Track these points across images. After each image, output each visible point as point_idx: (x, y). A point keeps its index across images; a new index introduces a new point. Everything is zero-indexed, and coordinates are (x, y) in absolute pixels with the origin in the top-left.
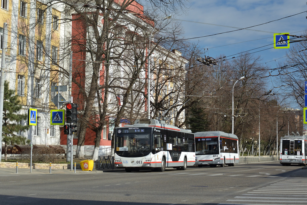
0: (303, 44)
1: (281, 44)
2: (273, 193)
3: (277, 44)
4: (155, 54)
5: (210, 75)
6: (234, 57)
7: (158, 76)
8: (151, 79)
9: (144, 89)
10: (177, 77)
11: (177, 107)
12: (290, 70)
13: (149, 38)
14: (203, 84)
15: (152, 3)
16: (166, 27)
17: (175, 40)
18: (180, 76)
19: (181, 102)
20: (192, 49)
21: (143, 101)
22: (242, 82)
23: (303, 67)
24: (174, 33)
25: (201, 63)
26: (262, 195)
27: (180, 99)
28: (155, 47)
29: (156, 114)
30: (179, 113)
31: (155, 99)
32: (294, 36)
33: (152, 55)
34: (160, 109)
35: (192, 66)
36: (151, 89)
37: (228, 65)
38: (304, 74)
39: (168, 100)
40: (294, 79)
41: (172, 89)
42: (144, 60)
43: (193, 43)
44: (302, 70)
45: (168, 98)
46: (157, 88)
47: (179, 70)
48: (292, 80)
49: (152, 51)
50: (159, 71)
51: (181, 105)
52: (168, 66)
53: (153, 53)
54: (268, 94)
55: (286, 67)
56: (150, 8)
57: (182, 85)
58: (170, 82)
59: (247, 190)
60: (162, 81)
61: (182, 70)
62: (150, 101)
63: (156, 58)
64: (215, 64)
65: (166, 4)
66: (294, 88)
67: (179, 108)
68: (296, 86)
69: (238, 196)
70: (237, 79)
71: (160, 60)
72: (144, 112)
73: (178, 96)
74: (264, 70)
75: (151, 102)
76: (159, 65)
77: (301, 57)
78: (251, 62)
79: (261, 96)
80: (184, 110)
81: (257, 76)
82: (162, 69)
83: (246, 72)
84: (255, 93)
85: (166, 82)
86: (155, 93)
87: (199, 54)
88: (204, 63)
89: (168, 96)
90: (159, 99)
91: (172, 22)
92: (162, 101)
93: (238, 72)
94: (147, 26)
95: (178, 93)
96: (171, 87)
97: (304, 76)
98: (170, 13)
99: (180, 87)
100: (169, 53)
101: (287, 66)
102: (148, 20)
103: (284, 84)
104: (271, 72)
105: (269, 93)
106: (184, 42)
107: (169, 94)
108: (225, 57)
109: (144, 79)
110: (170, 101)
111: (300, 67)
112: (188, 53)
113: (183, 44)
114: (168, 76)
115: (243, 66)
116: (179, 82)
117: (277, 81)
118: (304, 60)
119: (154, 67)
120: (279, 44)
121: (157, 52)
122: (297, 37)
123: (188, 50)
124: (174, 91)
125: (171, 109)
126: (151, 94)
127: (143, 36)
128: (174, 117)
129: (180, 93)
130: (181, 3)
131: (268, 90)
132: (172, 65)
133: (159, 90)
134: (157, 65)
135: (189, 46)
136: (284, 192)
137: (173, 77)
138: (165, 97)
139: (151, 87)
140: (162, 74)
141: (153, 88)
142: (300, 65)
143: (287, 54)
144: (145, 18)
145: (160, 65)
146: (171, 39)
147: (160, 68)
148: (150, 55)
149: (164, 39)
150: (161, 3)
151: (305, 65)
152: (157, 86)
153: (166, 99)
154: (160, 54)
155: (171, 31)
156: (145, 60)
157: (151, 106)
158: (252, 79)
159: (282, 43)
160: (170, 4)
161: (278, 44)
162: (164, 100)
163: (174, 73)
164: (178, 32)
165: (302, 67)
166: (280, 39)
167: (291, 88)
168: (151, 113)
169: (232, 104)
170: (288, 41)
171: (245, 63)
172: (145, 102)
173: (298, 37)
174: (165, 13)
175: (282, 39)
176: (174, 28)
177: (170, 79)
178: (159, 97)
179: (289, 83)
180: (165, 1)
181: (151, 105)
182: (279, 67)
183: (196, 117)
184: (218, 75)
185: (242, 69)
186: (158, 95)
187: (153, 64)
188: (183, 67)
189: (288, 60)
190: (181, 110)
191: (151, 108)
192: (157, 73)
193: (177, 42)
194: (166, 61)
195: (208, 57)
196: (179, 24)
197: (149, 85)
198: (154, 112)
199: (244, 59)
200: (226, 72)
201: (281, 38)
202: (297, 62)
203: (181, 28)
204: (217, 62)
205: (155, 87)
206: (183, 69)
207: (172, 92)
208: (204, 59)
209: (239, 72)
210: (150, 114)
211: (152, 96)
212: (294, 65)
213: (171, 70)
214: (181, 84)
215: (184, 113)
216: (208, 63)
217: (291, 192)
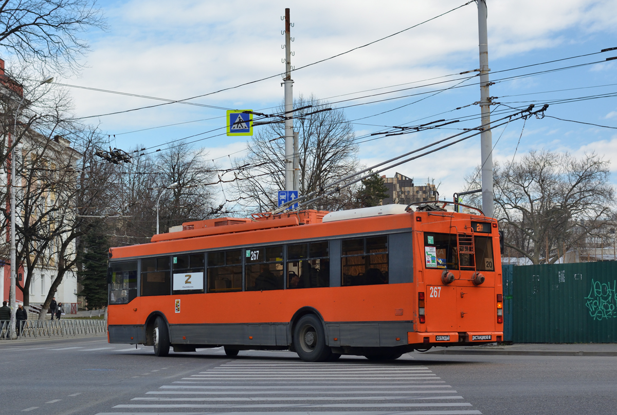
0: (276, 128)
1: (238, 128)
2: (225, 379)
3: (232, 129)
4: (23, 144)
5: (119, 179)
6: (160, 150)
7: (29, 181)
8: (17, 187)
9: (5, 203)
10: (61, 184)
11: (61, 235)
12: (253, 172)
13: (14, 116)
14: (107, 195)
15: (19, 55)
16: (44, 97)
17: (58, 121)
18: (66, 181)
19: (69, 226)
20: (87, 136)
21: (4, 224)
22: (173, 193)
23: (276, 168)
24: (57, 107)
25: (103, 159)
26: (207, 383)
27: (67, 221)
28: (25, 131)
29: (25, 246)
30: (65, 245)
31: (23, 220)
32: (259, 114)
33: (20, 146)
34: (33, 237)
35: (89, 165)
36: (17, 203)
37: (149, 164)
38: (277, 179)
39: (46, 222)
40: (260, 188)
41: (54, 204)
42: (4, 154)
43: (90, 126)
44: (274, 172)
45: (46, 218)
46: (27, 202)
47: (66, 171)
48: (257, 188)
49: (19, 139)
50: (32, 173)
51: (69, 231)
52: (47, 165)
53: (20, 142)
54: (216, 213)
55: (247, 166)
56: (16, 65)
57: (70, 197)
58: (50, 191)
59: (180, 374)
60: (35, 191)
61: (70, 172)
62: (16, 225)
63: (27, 151)
64: (127, 162)
65: (44, 59)
66: (261, 202)
67: (65, 236)
68: (265, 200)
69: (166, 385)
70: (164, 187)
71: (33, 154)
72: (5, 244)
73: (63, 217)
74: (210, 171)
75: (17, 226)
76: (30, 162)
77: (272, 150)
78: (188, 159)
79: (206, 215)
80: (74, 240)
81: (200, 182)
82: (37, 169)
83: (180, 175)
84: (195, 211)
85: (43, 191)
86: (24, 210)
87: (100, 145)
88: (108, 159)
89: (47, 216)
90: (30, 221)
91: (53, 88)
92: (36, 223)
93: (166, 176)
94: (11, 95)
95: (65, 212)
96: (52, 201)
97: (277, 182)
98: (50, 73)
99: (66, 199)
100: (48, 142)
101: (249, 164)
102: (12, 85)
103: (244, 195)
104: (222, 175)
105: (217, 210)
106: (74, 124)
107: (47, 213)
108: (144, 149)
109: (4, 186)
110: (50, 224)
111: (270, 167)
112: (82, 142)
113: (72, 127)
114: (46, 183)
115: (175, 166)
116: (65, 192)
117: (232, 190)
118: (276, 155)
119: (22, 165)
120: (236, 128)
121: (28, 139)
122: (265, 115)
123: (82, 136)
124: (56, 207)
125: (51, 238)
126: (16, 212)
127: (3, 112)
128: (58, 252)
129: (67, 211)
130: (70, 56)
131: (218, 207)
132: (54, 162)
133: (30, 206)
134: (28, 163)
135: (82, 129)
136: (243, 377)
137: (54, 184)
138: (41, 218)
139: (16, 200)
140: (36, 178)
141: (20, 203)
142: (271, 164)
143: (249, 146)
144: (7, 82)
145: (34, 163)
146: (52, 119)
147: (33, 167)
148: (16, 144)
149: (40, 118)
150: (36, 56)
151: (279, 164)
152: (28, 199)
153: (43, 220)
154: (32, 144)
155: (52, 104)
156: (7, 154)
157: (16, 232)
158: (190, 187)
159: (240, 127)
160: (50, 59)
161: (234, 128)
162: (39, 223)
163: (57, 177)
164: (65, 105)
165: (273, 168)
166: (237, 120)
167: (255, 202)
168: (17, 246)
169: (156, 229)
170: (251, 123)
171: (178, 159)
172: (7, 225)
173: (267, 116)
174: (42, 72)
175: (240, 120)
176: (58, 100)
177: (50, 186)
178: (31, 217)
179: (253, 194)
180: (42, 53)
181: (16, 230)
182: (235, 166)
183: (95, 252)
184: (132, 180)
185: (174, 169)
186: (30, 215)
187: (20, 161)
188: (71, 166)
189: (250, 155)
190: (70, 239)
191: (17, 236)
192: (28, 176)
193: (62, 122)
194: (44, 155)
195: (115, 149)
196: (65, 92)
197: (14, 197)
198: (22, 244)
199: (176, 153)
200: (145, 175)
201: (239, 118)
202: (265, 159)
203: (69, 100)
204: (131, 157)
205: (23, 200)
206: (72, 169)
207: (54, 210)
208: (108, 153)
209: (169, 175)
210: (15, 247)
211: (19, 216)
212: (260, 163)
213: (52, 171)
214: (70, 194)
215: (74, 245)
216: (115, 160)
217: (255, 377)
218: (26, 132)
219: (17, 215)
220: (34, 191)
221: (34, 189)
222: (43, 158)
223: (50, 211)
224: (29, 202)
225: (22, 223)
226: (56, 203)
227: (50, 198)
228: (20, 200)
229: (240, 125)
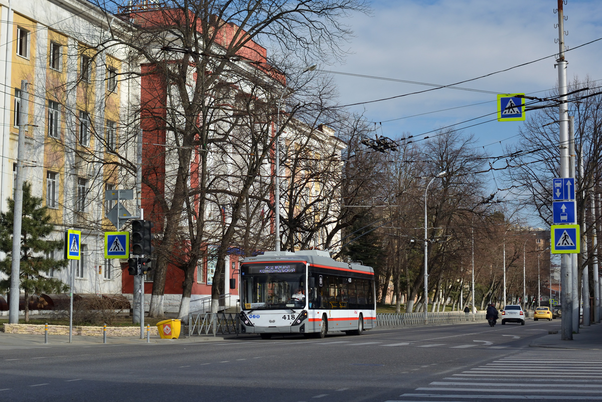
0: (550, 112)
1: (510, 113)
2: (498, 376)
3: (503, 114)
4: (288, 133)
5: (385, 169)
6: (428, 137)
7: (293, 172)
8: (281, 177)
9: (269, 194)
10: (326, 174)
11: (326, 226)
12: (527, 159)
13: (278, 105)
14: (374, 185)
15: (282, 43)
16: (307, 85)
17: (322, 108)
18: (331, 171)
19: (334, 217)
20: (352, 124)
21: (268, 215)
22: (441, 182)
23: (550, 154)
24: (320, 95)
25: (369, 148)
26: (479, 379)
27: (332, 212)
28: (288, 121)
29: (290, 238)
30: (330, 237)
31: (288, 212)
32: (532, 98)
33: (283, 135)
34: (298, 229)
35: (354, 154)
36: (282, 194)
37: (416, 152)
38: (551, 166)
39: (310, 213)
40: (534, 175)
41: (318, 194)
42: (268, 144)
43: (355, 114)
44: (548, 159)
45: (311, 209)
46: (291, 193)
47: (331, 161)
48: (530, 176)
49: (283, 128)
50: (296, 163)
51: (334, 222)
52: (311, 154)
53: (284, 132)
54: (487, 202)
55: (520, 153)
56: (278, 53)
57: (335, 188)
58: (315, 181)
59: (451, 370)
60: (300, 181)
61: (335, 161)
62: (280, 216)
63: (290, 141)
64: (394, 150)
65: (306, 46)
66: (535, 191)
67: (330, 228)
68: (538, 188)
69: (437, 381)
70: (432, 176)
71: (297, 144)
72: (269, 235)
73: (328, 207)
74: (481, 159)
75: (281, 218)
76: (294, 152)
77: (546, 136)
78: (457, 146)
79: (476, 205)
80: (340, 231)
81: (469, 170)
82: (301, 159)
83: (448, 164)
84: (464, 201)
85: (307, 181)
86: (288, 200)
87: (365, 133)
88: (374, 147)
89: (312, 207)
90: (295, 212)
91: (316, 76)
92: (301, 214)
93: (434, 164)
94: (274, 84)
95: (330, 203)
96: (316, 191)
97: (551, 169)
98: (313, 61)
99: (332, 189)
100: (312, 132)
101: (522, 151)
102: (275, 73)
103: (516, 184)
104: (493, 163)
105: (489, 200)
106: (338, 112)
107: (312, 204)
108: (412, 137)
109: (268, 177)
110: (315, 215)
111: (544, 154)
112: (346, 130)
113: (336, 115)
114: (310, 172)
115: (444, 153)
116: (330, 182)
117: (503, 178)
118: (550, 141)
119: (286, 155)
120: (507, 113)
121: (291, 129)
122: (539, 99)
123: (347, 124)
124: (321, 198)
125: (316, 229)
126: (280, 203)
127: (266, 102)
128: (323, 244)
129: (332, 201)
130: (333, 43)
131: (488, 196)
132: (318, 152)
133: (294, 196)
134: (291, 153)
135: (347, 117)
136: (517, 374)
137: (319, 173)
138: (305, 209)
139: (281, 191)
140: (300, 168)
141: (285, 193)
142: (545, 150)
143: (521, 132)
144: (270, 70)
145: (297, 153)
146: (316, 107)
147: (297, 157)
148: (279, 134)
149: (303, 106)
150: (298, 44)
151: (553, 150)
152: (292, 189)
153: (307, 211)
154: (296, 133)
155: (315, 92)
156: (271, 143)
157: (281, 224)
158: (460, 175)
159: (511, 112)
160: (312, 46)
161: (505, 113)
162: (304, 214)
163: (321, 166)
164: (329, 93)
165: (547, 154)
166: (509, 105)
167: (528, 191)
168: (281, 237)
169: (424, 220)
170: (523, 108)
171: (447, 147)
172: (271, 217)
173: (540, 100)
174: (305, 60)
175: (511, 104)
176: (321, 87)
177: (315, 176)
178: (295, 208)
179: (525, 182)
180: (305, 40)
181: (280, 222)
182: (506, 153)
183: (361, 244)
184: (399, 169)
185: (442, 158)
186: (294, 205)
187: (284, 150)
188: (337, 155)
189: (522, 141)
190: (335, 231)
191: (282, 227)
192: (292, 166)
193: (327, 111)
194: (308, 144)
195: (381, 137)
196: (329, 79)
197: (278, 188)
198: (286, 235)
199: (445, 140)
200: (412, 164)
201: (511, 102)
202: (538, 145)
203: (333, 87)
204: (398, 145)
205: (287, 191)
206: (336, 158)
207: (318, 200)
208: (374, 141)
209: (437, 164)
210: (279, 239)
211: (284, 207)
212: (533, 150)
213: (316, 160)
214: (335, 185)
215: (339, 236)
216: (381, 149)
217: (530, 374)
218: (290, 122)
219: (281, 206)
220: (298, 181)
221: (299, 180)
222: (307, 147)
223: (315, 202)
224: (294, 193)
225: (286, 214)
226: (321, 193)
227: (315, 189)
228: (284, 190)
229: (511, 110)
